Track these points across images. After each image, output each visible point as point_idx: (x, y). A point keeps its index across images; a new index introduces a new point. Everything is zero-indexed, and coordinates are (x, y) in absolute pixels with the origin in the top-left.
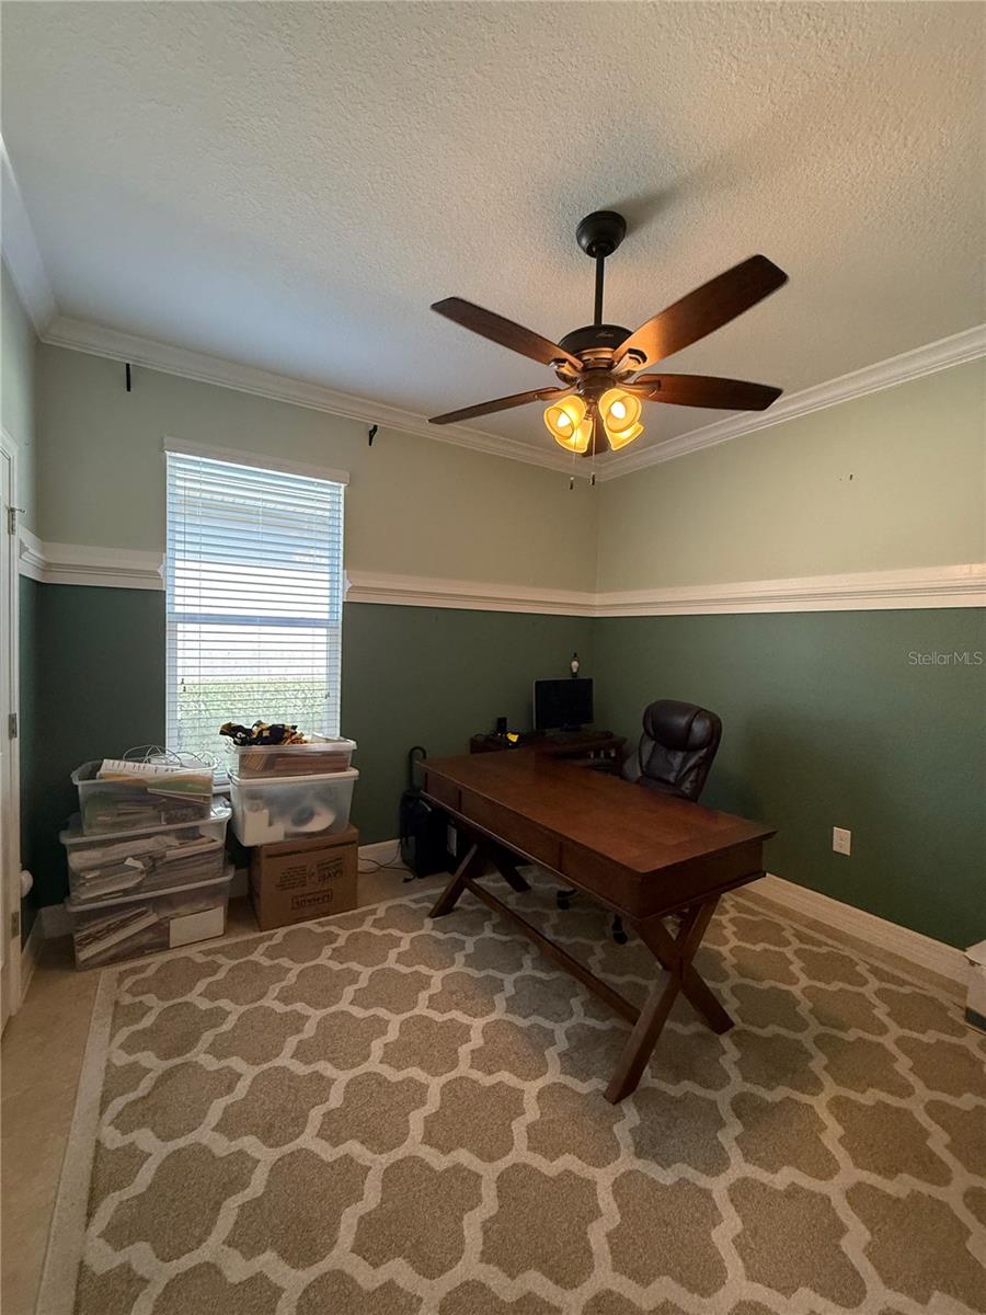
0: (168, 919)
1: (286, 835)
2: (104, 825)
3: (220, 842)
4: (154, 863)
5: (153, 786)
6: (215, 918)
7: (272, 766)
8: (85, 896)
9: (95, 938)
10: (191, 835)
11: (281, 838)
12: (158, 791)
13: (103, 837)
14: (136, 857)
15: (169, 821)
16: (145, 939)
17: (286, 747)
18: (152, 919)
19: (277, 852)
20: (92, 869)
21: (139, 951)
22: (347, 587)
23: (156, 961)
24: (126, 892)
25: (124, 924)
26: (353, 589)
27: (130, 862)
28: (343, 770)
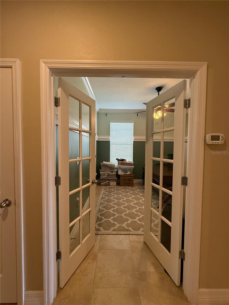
0: (110, 182)
1: (124, 174)
2: (103, 169)
3: (116, 173)
4: (108, 175)
5: (108, 165)
6: (115, 183)
7: (122, 164)
8: (102, 177)
9: (103, 182)
10: (112, 172)
11: (123, 174)
12: (109, 166)
13: (103, 170)
14: (107, 173)
15: (110, 170)
16: (107, 184)
17: (124, 162)
18: (108, 182)
19: (123, 176)
20: (102, 174)
21: (107, 185)
22: (134, 139)
23: (108, 186)
24: (106, 178)
25: (105, 181)
26: (135, 139)
27: (106, 174)
28: (132, 166)
